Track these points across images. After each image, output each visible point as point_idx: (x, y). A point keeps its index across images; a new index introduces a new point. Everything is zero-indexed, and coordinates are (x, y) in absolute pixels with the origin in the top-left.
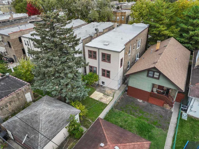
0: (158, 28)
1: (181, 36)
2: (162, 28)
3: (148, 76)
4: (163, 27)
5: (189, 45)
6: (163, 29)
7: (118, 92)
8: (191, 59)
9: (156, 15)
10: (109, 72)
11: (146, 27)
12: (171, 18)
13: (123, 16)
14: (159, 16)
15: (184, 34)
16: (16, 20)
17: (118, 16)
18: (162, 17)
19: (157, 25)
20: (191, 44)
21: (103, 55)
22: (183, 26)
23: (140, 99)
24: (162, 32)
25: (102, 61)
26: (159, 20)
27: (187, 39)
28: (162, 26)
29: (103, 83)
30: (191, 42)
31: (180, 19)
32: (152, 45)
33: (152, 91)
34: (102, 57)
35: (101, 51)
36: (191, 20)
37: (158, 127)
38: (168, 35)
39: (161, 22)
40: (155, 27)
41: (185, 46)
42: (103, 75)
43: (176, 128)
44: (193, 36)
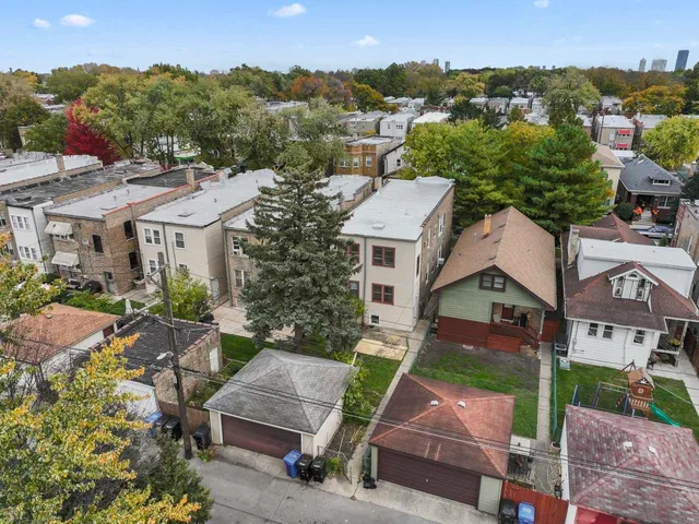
0: (477, 186)
1: (529, 202)
2: (486, 186)
3: (481, 287)
4: (488, 184)
5: (549, 222)
6: (488, 188)
7: (414, 335)
8: (557, 255)
9: (468, 159)
10: (389, 290)
11: (450, 185)
12: (501, 162)
13: (367, 154)
14: (475, 160)
15: (534, 199)
16: (76, 176)
17: (356, 156)
18: (483, 163)
19: (474, 180)
20: (553, 219)
21: (377, 251)
22: (531, 181)
23: (469, 343)
24: (488, 196)
25: (374, 264)
26: (477, 170)
27: (543, 208)
28: (484, 182)
29: (375, 318)
30: (551, 216)
31: (520, 167)
32: (467, 226)
33: (492, 320)
34: (374, 256)
35: (371, 243)
36: (544, 169)
37: (517, 387)
38: (503, 201)
39: (480, 174)
40: (469, 185)
41: (541, 226)
42: (376, 298)
43: (552, 385)
44: (554, 202)
